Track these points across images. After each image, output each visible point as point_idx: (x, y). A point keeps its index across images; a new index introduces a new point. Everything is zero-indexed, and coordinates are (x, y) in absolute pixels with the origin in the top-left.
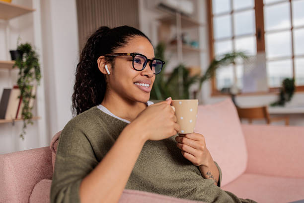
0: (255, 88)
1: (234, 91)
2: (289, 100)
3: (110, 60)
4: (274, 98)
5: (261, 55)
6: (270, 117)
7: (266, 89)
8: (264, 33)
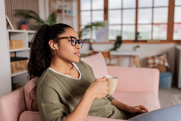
0: (102, 40)
1: (91, 41)
2: (119, 47)
3: (57, 41)
4: (111, 46)
5: (106, 22)
6: (111, 57)
7: (108, 41)
8: (108, 10)
